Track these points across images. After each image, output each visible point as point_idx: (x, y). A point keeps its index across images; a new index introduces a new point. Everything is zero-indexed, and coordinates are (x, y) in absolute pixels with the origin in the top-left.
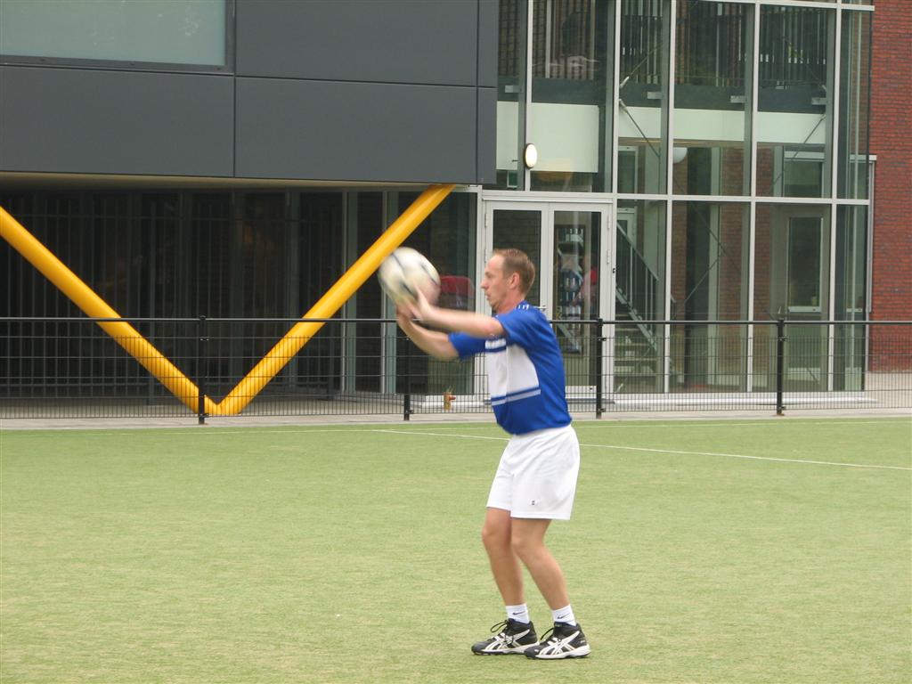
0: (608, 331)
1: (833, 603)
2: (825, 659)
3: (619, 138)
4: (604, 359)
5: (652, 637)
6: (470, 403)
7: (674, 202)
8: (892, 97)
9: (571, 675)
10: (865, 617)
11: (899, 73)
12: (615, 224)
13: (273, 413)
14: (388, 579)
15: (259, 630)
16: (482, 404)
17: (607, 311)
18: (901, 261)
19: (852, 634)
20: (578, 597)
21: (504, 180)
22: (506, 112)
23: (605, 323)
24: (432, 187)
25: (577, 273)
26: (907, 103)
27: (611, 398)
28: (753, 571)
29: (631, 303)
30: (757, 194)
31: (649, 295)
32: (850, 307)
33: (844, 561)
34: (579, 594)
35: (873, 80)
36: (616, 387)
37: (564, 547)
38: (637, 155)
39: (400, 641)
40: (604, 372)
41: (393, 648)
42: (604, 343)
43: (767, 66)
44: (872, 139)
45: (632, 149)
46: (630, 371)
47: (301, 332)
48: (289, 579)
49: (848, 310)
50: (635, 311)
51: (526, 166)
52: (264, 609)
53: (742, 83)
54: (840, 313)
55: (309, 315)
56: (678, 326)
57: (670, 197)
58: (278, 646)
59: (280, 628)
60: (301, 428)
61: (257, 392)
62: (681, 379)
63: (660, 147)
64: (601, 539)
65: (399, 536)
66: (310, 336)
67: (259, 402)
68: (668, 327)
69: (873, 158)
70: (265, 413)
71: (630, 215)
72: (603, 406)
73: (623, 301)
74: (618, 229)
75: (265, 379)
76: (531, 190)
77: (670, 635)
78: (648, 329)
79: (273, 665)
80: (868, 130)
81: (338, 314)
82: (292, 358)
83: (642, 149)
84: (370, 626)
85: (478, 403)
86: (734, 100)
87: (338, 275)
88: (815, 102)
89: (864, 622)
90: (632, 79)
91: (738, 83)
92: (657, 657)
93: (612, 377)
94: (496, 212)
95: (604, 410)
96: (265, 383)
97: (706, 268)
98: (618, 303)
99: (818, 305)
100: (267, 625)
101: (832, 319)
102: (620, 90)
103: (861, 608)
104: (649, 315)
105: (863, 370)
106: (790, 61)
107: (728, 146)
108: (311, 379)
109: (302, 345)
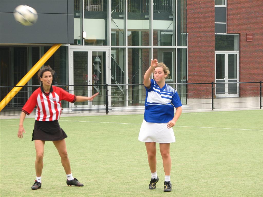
0: (109, 88)
1: (184, 168)
2: (183, 184)
3: (111, 29)
4: (108, 96)
5: (130, 179)
6: (68, 111)
7: (128, 48)
8: (193, 15)
9: (107, 191)
10: (194, 172)
11: (194, 8)
12: (111, 56)
13: (8, 115)
14: (48, 164)
15: (11, 180)
16: (71, 111)
17: (109, 82)
18: (196, 65)
19: (190, 177)
20: (106, 168)
21: (76, 42)
22: (77, 22)
23: (108, 85)
24: (54, 45)
25: (99, 70)
26: (197, 17)
27: (111, 108)
28: (159, 159)
29: (115, 79)
30: (153, 45)
31: (121, 77)
32: (182, 79)
33: (186, 155)
34: (107, 167)
35: (187, 10)
36: (112, 105)
37: (101, 153)
38: (116, 34)
39: (54, 182)
40: (108, 100)
41: (52, 184)
42: (108, 91)
43: (155, 7)
44: (187, 28)
45: (114, 32)
46: (115, 100)
47: (15, 90)
48: (18, 164)
49: (181, 80)
50: (117, 81)
51: (83, 38)
52: (11, 174)
53: (148, 12)
54: (179, 81)
55: (18, 85)
56: (130, 86)
57: (127, 47)
58: (17, 185)
59: (17, 179)
60: (17, 119)
61: (3, 108)
62: (131, 102)
63: (124, 32)
64: (112, 150)
65: (50, 151)
66: (18, 91)
67: (3, 112)
68: (127, 86)
69: (187, 34)
70: (5, 115)
71: (115, 52)
72: (108, 111)
73: (113, 79)
74: (111, 57)
75: (5, 104)
76: (85, 45)
77: (136, 178)
78: (121, 87)
79: (16, 191)
80: (186, 25)
81: (26, 84)
82: (13, 98)
83: (118, 32)
84: (44, 178)
85: (70, 111)
86: (146, 17)
87: (26, 72)
88: (170, 17)
89: (194, 173)
90: (114, 11)
91: (147, 12)
92: (132, 185)
93: (111, 102)
94: (74, 52)
95: (109, 112)
96: (5, 106)
97: (138, 68)
98: (112, 79)
99: (172, 79)
100: (13, 179)
101: (177, 83)
102: (111, 14)
103: (192, 169)
104: (121, 83)
105: (186, 98)
106: (162, 5)
107: (144, 31)
108: (19, 104)
109: (16, 94)
